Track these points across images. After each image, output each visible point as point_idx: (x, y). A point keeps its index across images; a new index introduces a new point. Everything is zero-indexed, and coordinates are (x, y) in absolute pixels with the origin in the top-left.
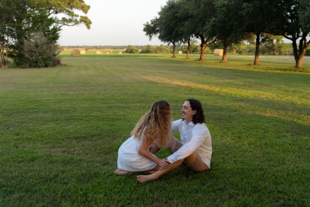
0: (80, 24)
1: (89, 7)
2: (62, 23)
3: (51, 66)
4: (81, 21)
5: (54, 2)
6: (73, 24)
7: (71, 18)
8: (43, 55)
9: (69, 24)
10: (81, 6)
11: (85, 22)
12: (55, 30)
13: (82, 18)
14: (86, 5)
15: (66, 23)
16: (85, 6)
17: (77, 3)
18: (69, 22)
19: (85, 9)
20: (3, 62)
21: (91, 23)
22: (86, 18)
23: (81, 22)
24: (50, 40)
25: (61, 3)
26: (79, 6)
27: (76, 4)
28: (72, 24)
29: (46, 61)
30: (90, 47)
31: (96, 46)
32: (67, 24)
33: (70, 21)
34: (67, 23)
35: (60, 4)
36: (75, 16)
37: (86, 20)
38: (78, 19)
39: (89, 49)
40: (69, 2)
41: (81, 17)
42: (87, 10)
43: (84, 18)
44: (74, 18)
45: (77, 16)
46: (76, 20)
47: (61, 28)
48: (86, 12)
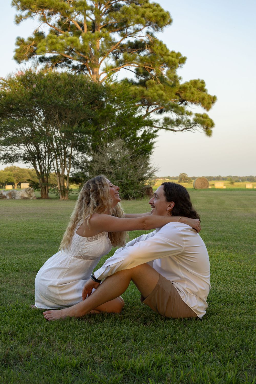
0: (194, 128)
1: (213, 99)
2: (164, 127)
3: (134, 198)
4: (196, 122)
5: (152, 93)
6: (184, 128)
7: (180, 117)
8: (122, 179)
9: (176, 128)
10: (199, 97)
11: (202, 123)
12: (147, 137)
13: (198, 118)
14: (209, 95)
15: (169, 127)
16: (206, 97)
17: (192, 93)
18: (176, 126)
19: (206, 103)
20: (62, 189)
21: (213, 125)
22: (205, 117)
23: (196, 124)
24: (136, 153)
25: (164, 94)
26: (195, 98)
27: (190, 94)
28: (181, 129)
29: (127, 189)
30: (240, 178)
31: (251, 176)
32: (172, 129)
33: (178, 122)
34: (171, 127)
35: (162, 95)
36: (186, 114)
37: (205, 120)
38: (191, 118)
39: (239, 182)
40: (179, 91)
41: (197, 115)
42: (209, 103)
43: (202, 116)
44: (186, 117)
45: (190, 114)
46: (189, 121)
47: (157, 134)
48: (208, 108)
